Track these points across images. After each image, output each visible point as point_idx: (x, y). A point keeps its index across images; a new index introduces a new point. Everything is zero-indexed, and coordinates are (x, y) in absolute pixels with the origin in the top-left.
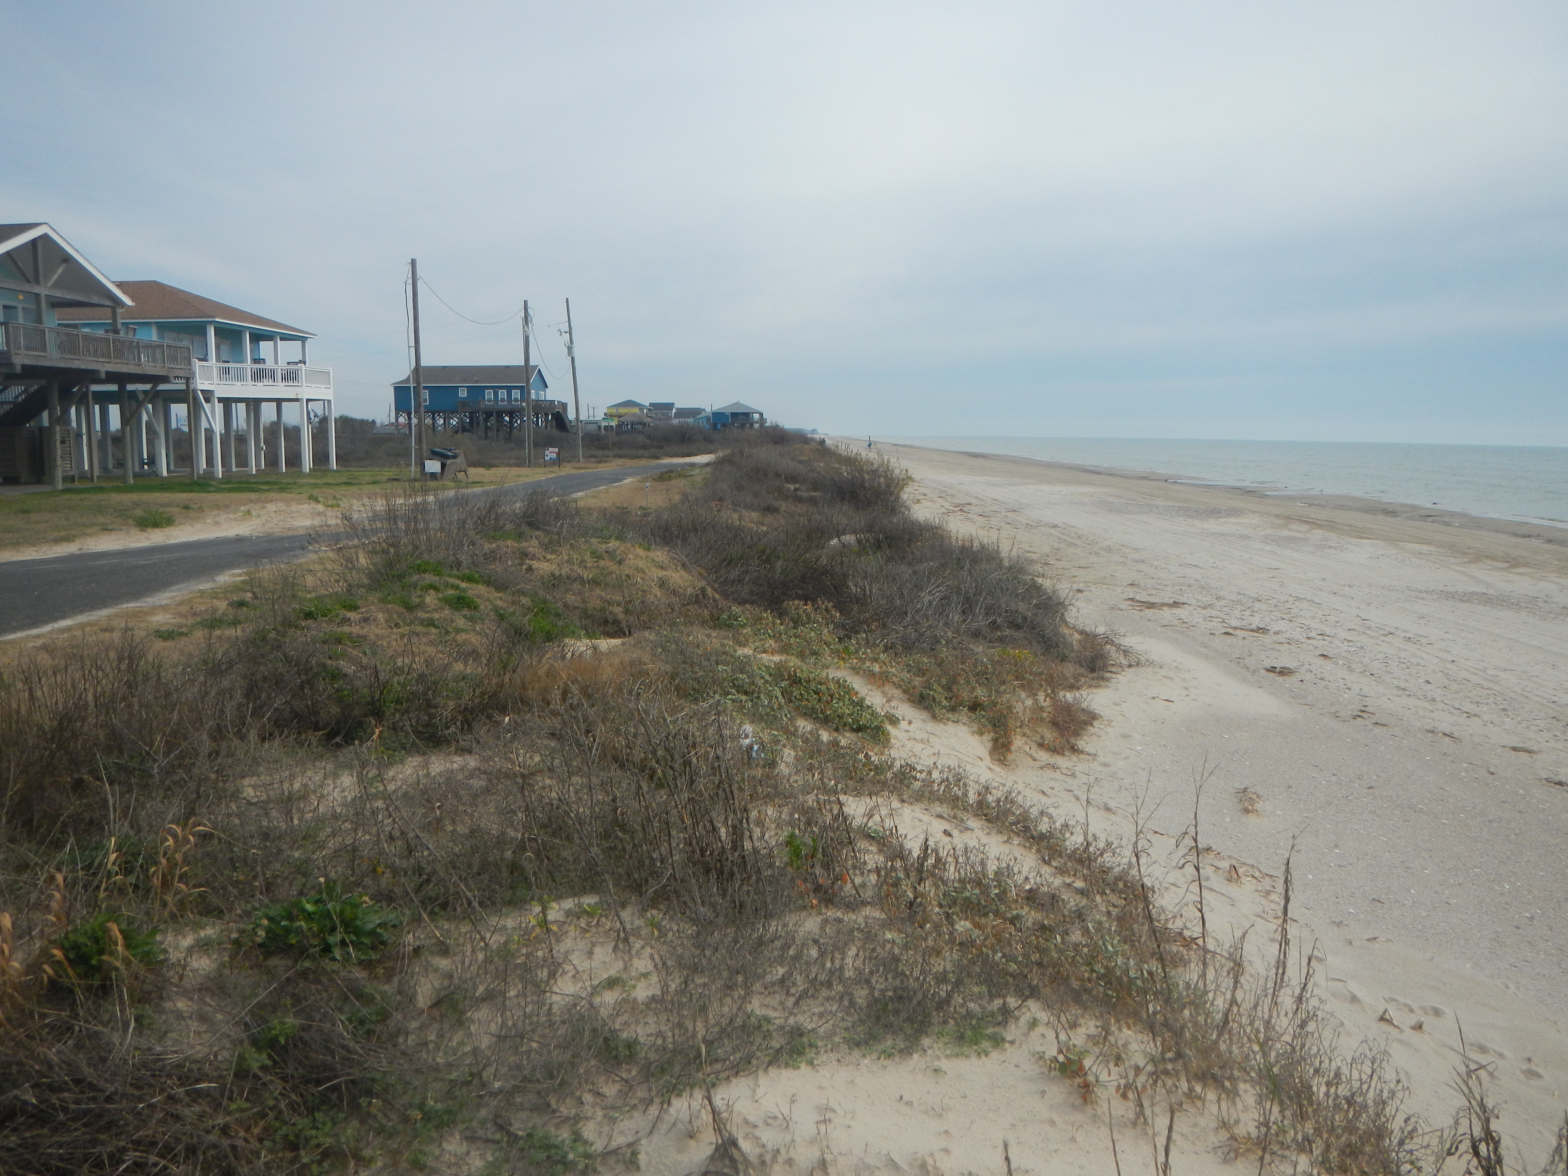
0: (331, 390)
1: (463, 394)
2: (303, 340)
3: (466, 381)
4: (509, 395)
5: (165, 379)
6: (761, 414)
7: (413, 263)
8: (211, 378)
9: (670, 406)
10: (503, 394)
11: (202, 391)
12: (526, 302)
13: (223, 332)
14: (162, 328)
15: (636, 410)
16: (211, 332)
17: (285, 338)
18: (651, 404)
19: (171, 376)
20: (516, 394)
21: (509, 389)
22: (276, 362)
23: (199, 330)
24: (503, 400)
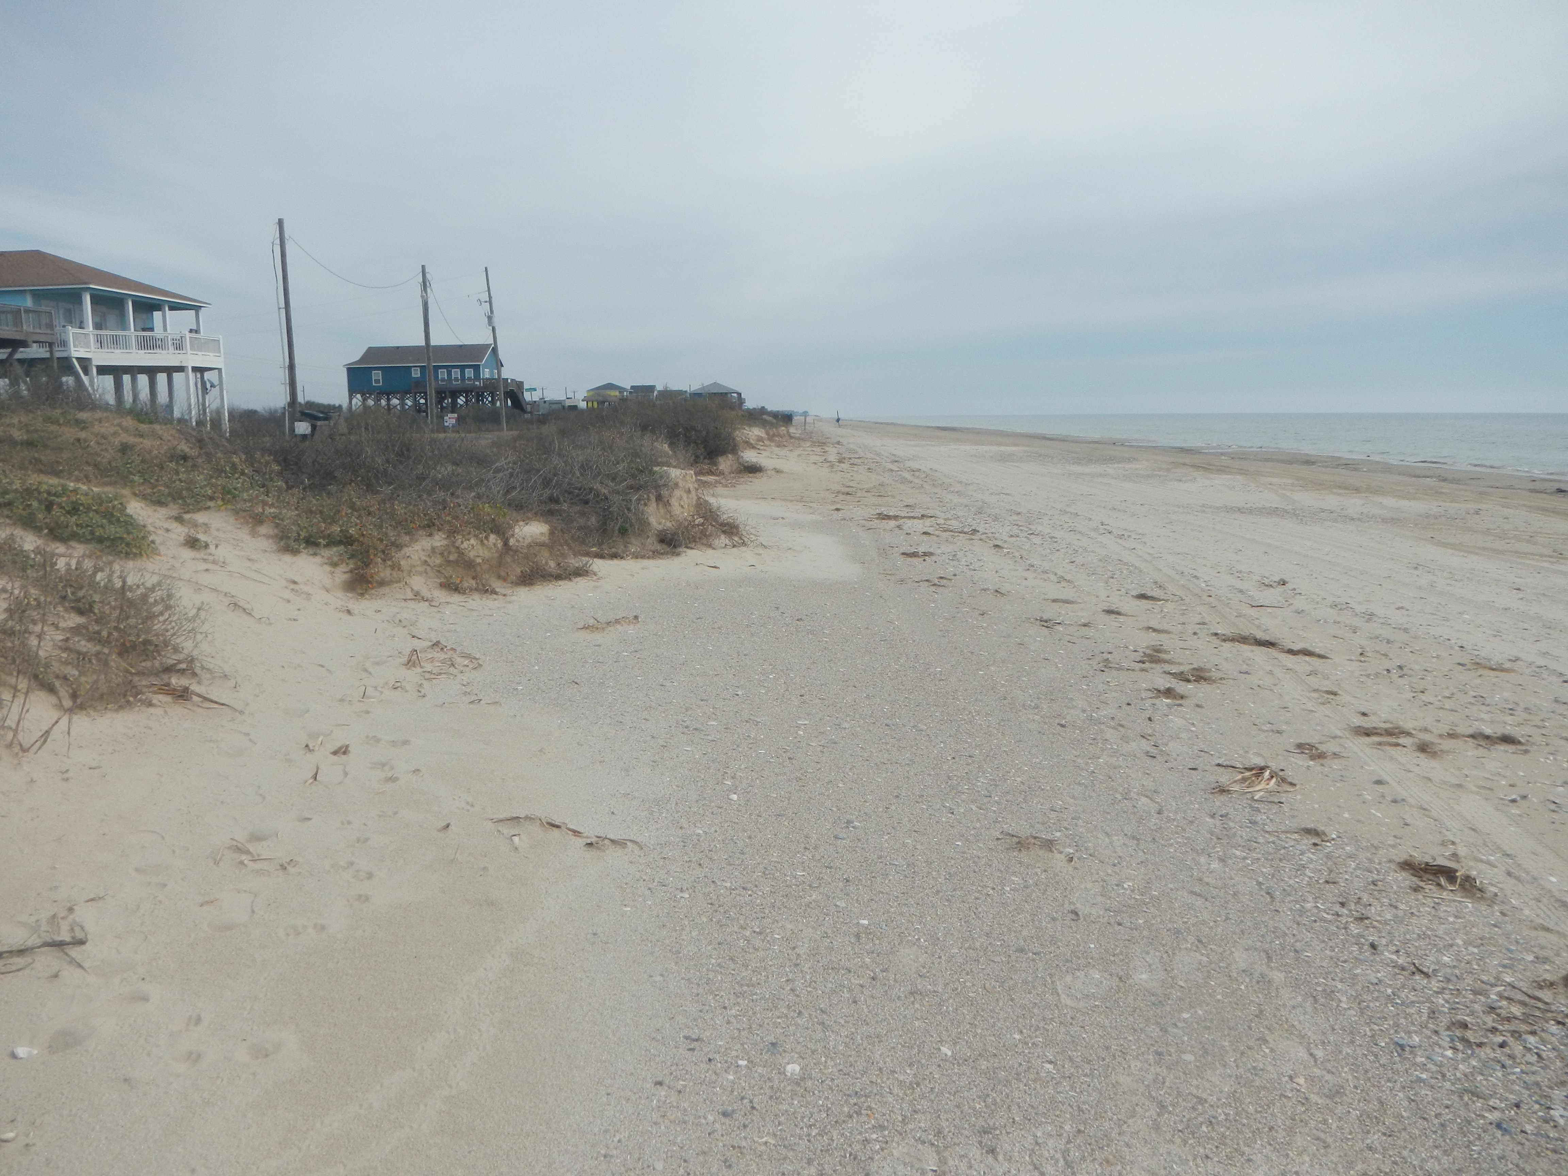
0: (222, 359)
1: (416, 374)
2: (197, 309)
3: (418, 361)
4: (463, 374)
5: (23, 344)
6: (739, 394)
7: (280, 223)
8: (87, 345)
9: (651, 388)
10: (456, 373)
11: (77, 358)
12: (423, 267)
13: (99, 299)
14: (38, 295)
15: (617, 393)
16: (87, 299)
17: (174, 307)
18: (632, 387)
19: (30, 340)
20: (470, 373)
21: (462, 368)
22: (165, 329)
23: (74, 297)
24: (456, 379)
